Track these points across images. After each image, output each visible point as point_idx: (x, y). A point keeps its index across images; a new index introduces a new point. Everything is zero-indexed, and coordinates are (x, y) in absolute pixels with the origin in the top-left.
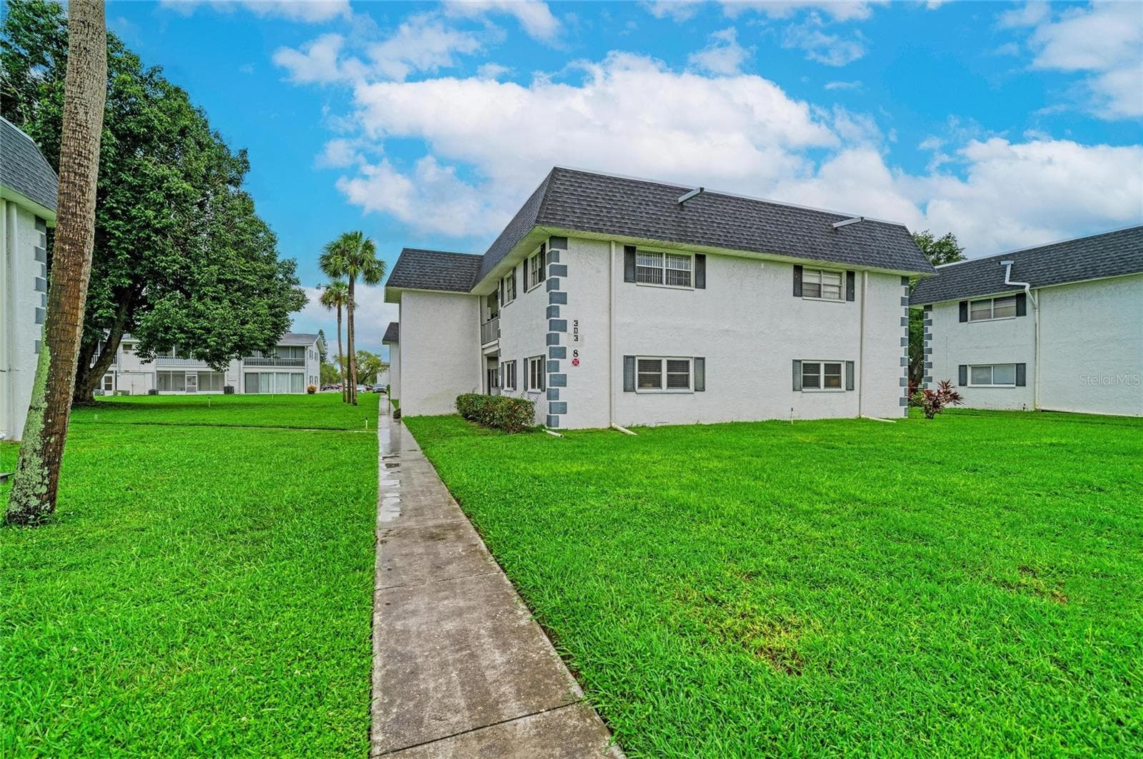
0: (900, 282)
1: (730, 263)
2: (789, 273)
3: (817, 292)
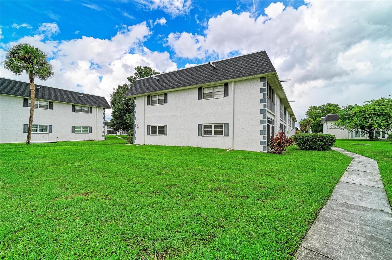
0: (259, 81)
1: (175, 93)
2: (196, 91)
3: (210, 95)
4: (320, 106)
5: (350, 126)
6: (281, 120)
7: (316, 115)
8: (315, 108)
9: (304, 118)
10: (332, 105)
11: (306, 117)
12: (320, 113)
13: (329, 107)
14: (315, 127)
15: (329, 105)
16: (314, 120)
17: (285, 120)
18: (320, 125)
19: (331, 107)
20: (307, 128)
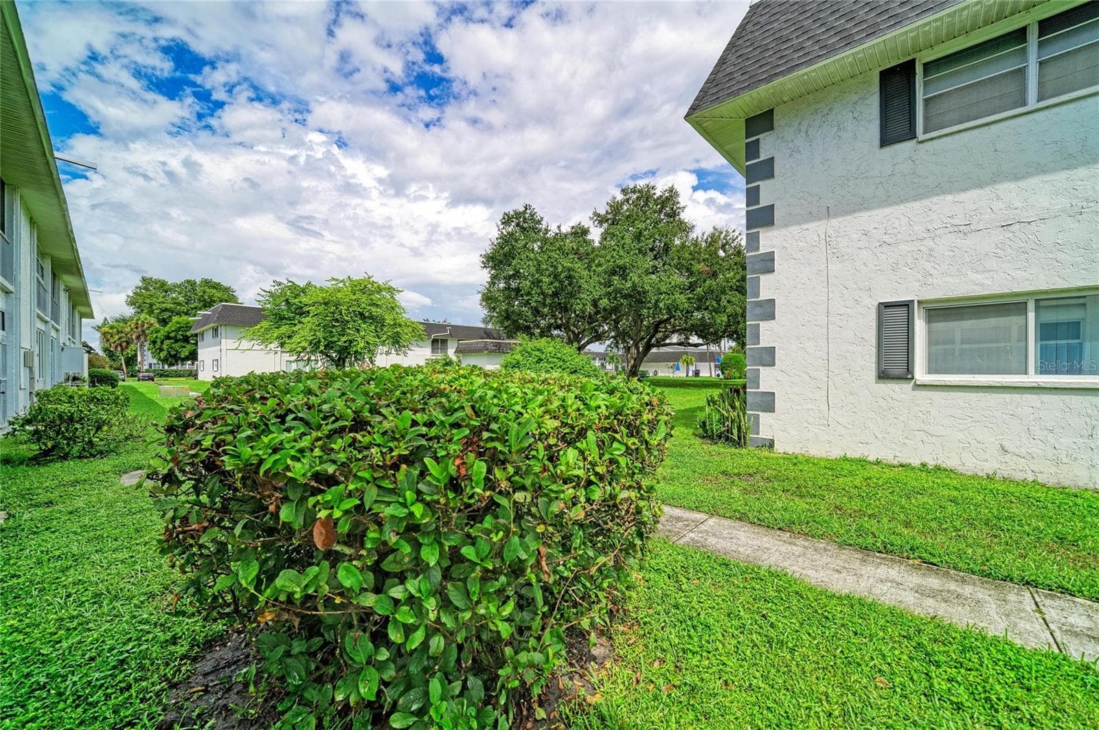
4: (179, 283)
5: (300, 343)
6: (39, 316)
7: (164, 305)
8: (163, 286)
9: (120, 313)
10: (217, 286)
11: (129, 311)
12: (179, 304)
13: (208, 290)
14: (167, 342)
15: (207, 283)
16: (164, 322)
17: (56, 317)
18: (186, 339)
19: (214, 291)
20: (132, 346)
